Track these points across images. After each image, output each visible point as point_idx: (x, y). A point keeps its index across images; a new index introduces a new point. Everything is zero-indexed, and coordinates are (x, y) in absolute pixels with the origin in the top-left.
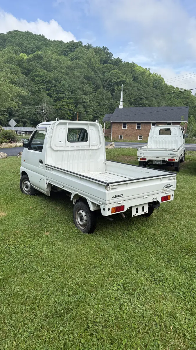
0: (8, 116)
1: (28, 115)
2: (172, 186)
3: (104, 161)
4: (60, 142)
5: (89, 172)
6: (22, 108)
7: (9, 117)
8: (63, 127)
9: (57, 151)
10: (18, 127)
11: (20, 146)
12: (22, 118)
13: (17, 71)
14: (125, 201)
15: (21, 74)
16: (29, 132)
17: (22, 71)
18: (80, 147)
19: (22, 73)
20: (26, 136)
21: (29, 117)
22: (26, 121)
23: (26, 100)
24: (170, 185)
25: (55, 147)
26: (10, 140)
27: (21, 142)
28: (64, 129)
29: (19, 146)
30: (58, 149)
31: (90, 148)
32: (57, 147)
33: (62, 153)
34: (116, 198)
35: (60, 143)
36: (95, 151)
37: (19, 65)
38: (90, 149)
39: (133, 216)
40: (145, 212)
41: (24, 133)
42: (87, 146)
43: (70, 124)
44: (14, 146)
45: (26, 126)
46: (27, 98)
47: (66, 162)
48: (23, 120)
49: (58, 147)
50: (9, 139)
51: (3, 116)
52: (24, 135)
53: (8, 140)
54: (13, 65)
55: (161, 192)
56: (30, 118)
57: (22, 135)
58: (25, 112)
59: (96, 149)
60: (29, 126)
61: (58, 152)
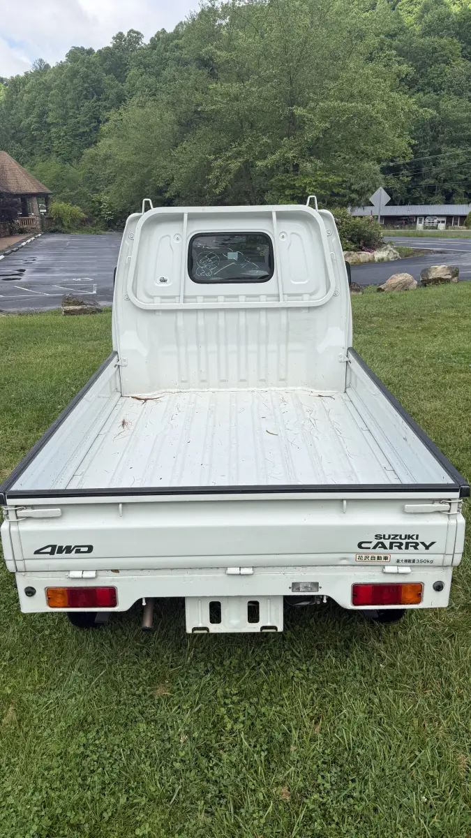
0: (409, 179)
1: (461, 173)
2: (427, 547)
3: (343, 353)
4: (163, 281)
5: (286, 386)
6: (447, 154)
7: (412, 179)
8: (170, 229)
9: (154, 311)
10: (432, 204)
11: (383, 259)
12: (445, 181)
13: (451, 52)
14: (117, 571)
15: (460, 60)
16: (456, 217)
17: (465, 52)
18: (242, 298)
19: (463, 57)
20: (447, 227)
21: (463, 177)
22: (453, 190)
23: (463, 130)
24: (410, 537)
25: (146, 299)
26: (362, 244)
27: (386, 249)
28: (177, 236)
29: (379, 260)
30: (157, 304)
31: (281, 304)
32: (152, 297)
33: (171, 317)
34: (56, 555)
35: (163, 285)
36: (304, 315)
37: (458, 34)
38: (283, 308)
39: (189, 630)
40: (263, 628)
41: (444, 219)
42: (269, 296)
43: (192, 217)
44: (367, 259)
45: (453, 203)
46: (465, 125)
47: (193, 348)
48: (447, 186)
49: (157, 300)
50: (359, 241)
51: (398, 178)
52: (442, 226)
53: (355, 243)
54: (442, 37)
55: (344, 562)
56: (466, 179)
57: (436, 228)
58: (454, 164)
59: (309, 308)
60: (461, 203)
61: (157, 314)
